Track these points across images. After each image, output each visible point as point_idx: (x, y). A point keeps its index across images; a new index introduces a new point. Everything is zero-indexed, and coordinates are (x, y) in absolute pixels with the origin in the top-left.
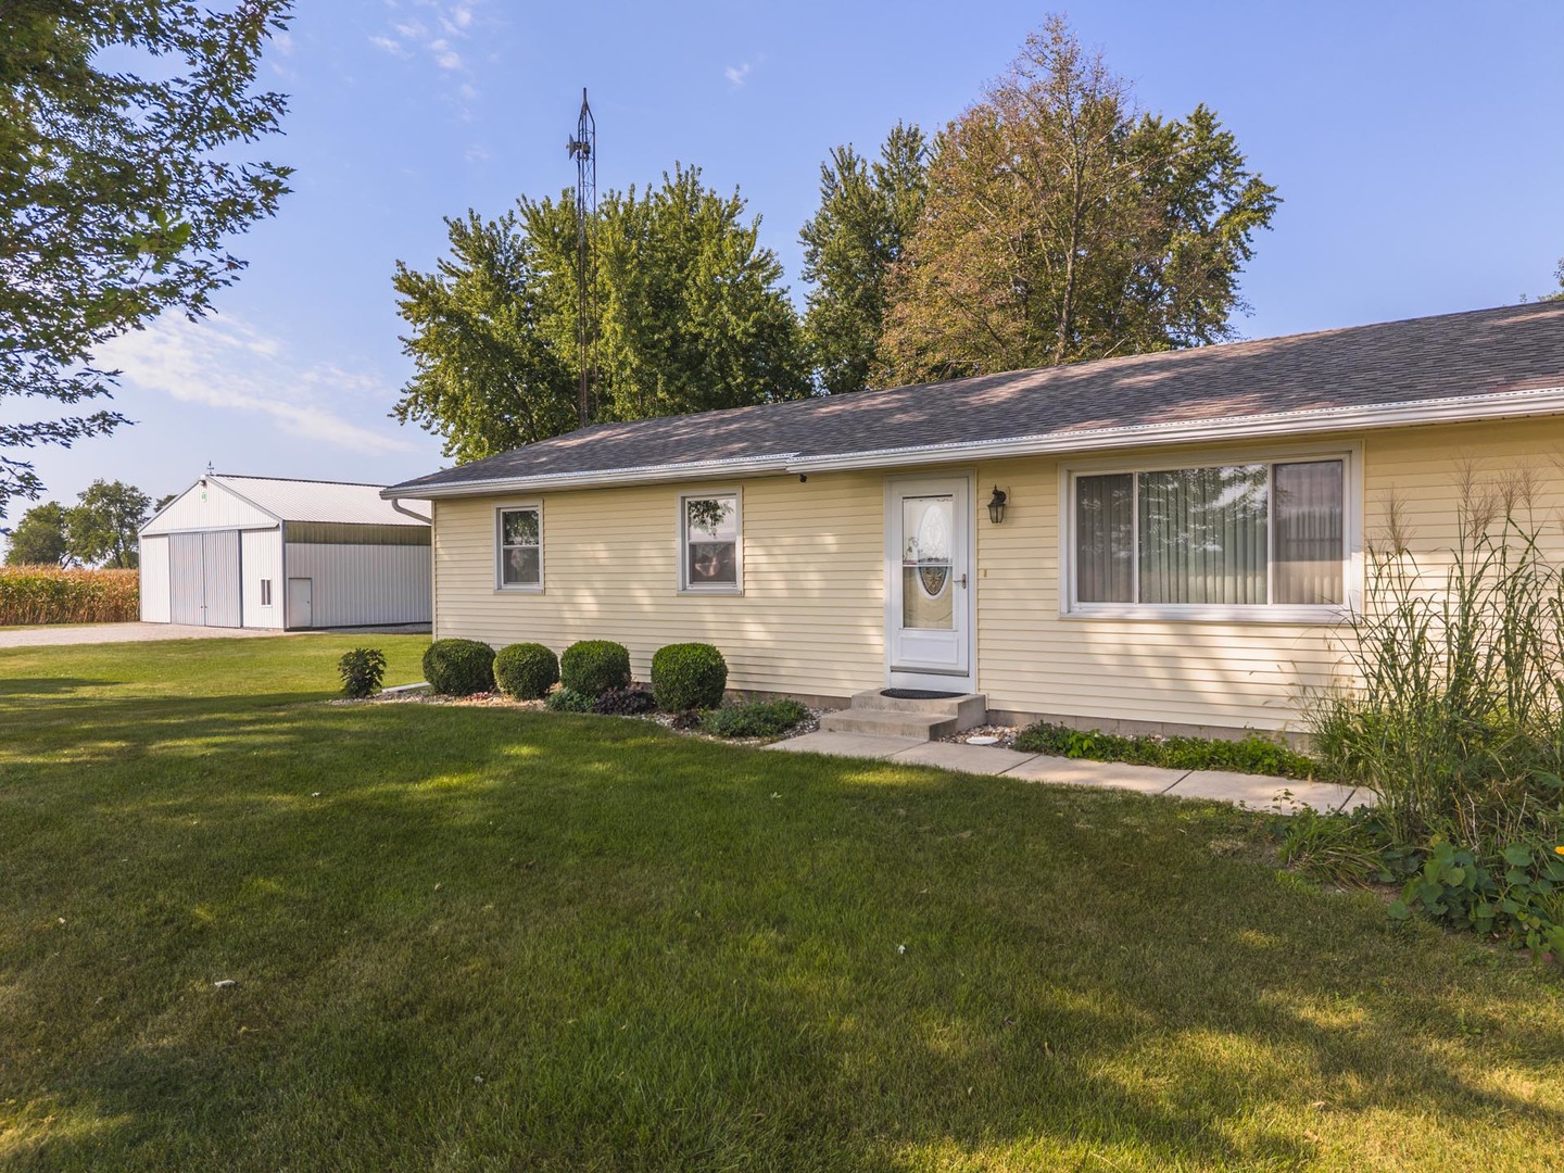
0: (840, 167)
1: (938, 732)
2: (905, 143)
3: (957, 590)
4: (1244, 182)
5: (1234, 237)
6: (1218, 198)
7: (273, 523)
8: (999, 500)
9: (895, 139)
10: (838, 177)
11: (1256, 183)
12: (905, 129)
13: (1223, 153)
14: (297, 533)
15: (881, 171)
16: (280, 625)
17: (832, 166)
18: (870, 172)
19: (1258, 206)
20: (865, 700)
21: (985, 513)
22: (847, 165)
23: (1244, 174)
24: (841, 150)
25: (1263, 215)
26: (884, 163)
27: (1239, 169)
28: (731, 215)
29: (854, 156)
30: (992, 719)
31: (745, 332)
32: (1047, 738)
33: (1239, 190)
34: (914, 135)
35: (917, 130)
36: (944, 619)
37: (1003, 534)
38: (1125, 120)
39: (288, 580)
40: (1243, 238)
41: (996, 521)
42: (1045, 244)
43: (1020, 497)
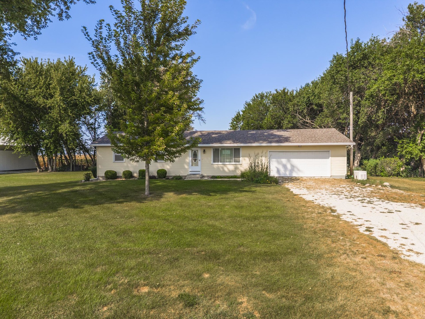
1: (201, 178)
8: (204, 151)
20: (188, 175)
30: (206, 176)
36: (197, 165)
41: (204, 153)
43: (207, 150)
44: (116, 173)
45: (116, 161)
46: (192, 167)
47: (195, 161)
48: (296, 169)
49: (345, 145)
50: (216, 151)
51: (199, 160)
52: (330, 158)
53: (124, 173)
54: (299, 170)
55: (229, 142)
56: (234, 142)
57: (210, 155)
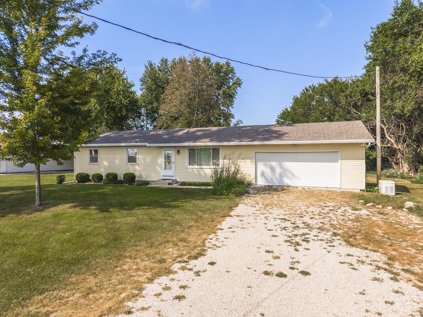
0: (149, 65)
1: (169, 184)
2: (164, 61)
3: (173, 164)
4: (236, 78)
5: (234, 89)
6: (231, 81)
8: (178, 151)
9: (162, 60)
10: (149, 68)
11: (238, 78)
12: (164, 58)
13: (232, 71)
15: (159, 67)
17: (147, 65)
18: (156, 66)
19: (238, 83)
20: (159, 180)
21: (176, 153)
22: (151, 65)
23: (236, 76)
24: (149, 61)
25: (240, 85)
26: (159, 65)
27: (235, 75)
28: (123, 74)
29: (153, 64)
30: (177, 182)
31: (126, 103)
32: (183, 184)
33: (235, 79)
35: (167, 59)
36: (171, 169)
37: (179, 156)
38: (212, 62)
40: (236, 89)
41: (178, 154)
42: (192, 95)
43: (181, 151)
44: (88, 176)
45: (92, 163)
46: (166, 170)
47: (169, 163)
49: (362, 143)
50: (192, 151)
51: (172, 162)
52: (340, 161)
53: (94, 176)
55: (205, 140)
56: (211, 141)
57: (185, 155)
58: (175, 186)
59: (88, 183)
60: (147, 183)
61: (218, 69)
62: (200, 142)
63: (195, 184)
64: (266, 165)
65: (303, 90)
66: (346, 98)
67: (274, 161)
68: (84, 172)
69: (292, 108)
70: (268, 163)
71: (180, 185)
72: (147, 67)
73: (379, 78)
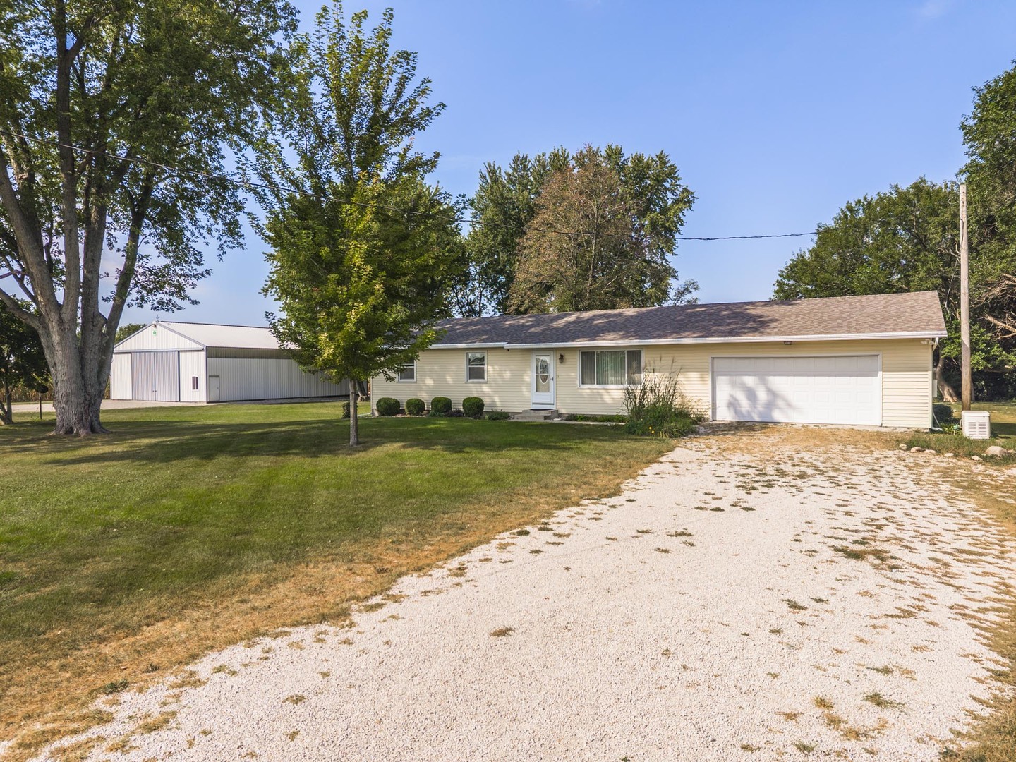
0: (489, 172)
1: (546, 418)
2: (521, 162)
3: (551, 381)
4: (681, 189)
5: (676, 215)
6: (670, 195)
7: (200, 347)
8: (562, 357)
9: (516, 160)
10: (488, 178)
11: (685, 189)
12: (521, 156)
13: (672, 173)
14: (213, 353)
15: (509, 175)
16: (204, 399)
17: (485, 172)
18: (504, 174)
19: (687, 200)
20: (525, 412)
21: (558, 361)
22: (492, 171)
23: (680, 186)
24: (489, 164)
25: (689, 203)
26: (511, 171)
27: (678, 183)
29: (496, 168)
30: (560, 415)
32: (572, 417)
33: (678, 192)
34: (525, 159)
35: (527, 157)
36: (548, 390)
37: (562, 366)
38: (626, 157)
39: (208, 377)
40: (681, 214)
41: (561, 363)
43: (568, 356)
44: (397, 403)
45: (403, 380)
46: (537, 393)
47: (544, 381)
48: (780, 403)
49: (923, 339)
50: (588, 356)
51: (551, 377)
52: (880, 373)
53: (409, 403)
54: (789, 405)
55: (611, 336)
56: (625, 337)
57: (574, 366)
58: (557, 420)
59: (399, 416)
60: (505, 416)
61: (641, 169)
62: (604, 339)
63: (594, 418)
64: (733, 384)
65: (842, 211)
66: (944, 230)
67: (750, 375)
68: (390, 397)
69: (813, 252)
70: (737, 379)
71: (567, 420)
72: (484, 177)
73: (965, 208)
